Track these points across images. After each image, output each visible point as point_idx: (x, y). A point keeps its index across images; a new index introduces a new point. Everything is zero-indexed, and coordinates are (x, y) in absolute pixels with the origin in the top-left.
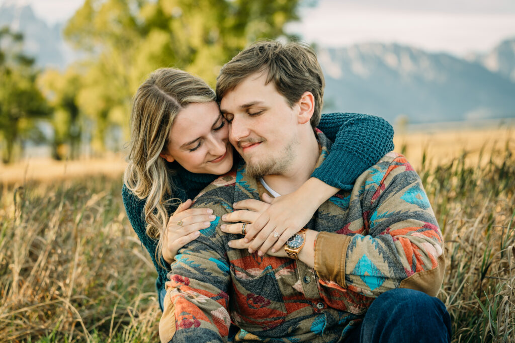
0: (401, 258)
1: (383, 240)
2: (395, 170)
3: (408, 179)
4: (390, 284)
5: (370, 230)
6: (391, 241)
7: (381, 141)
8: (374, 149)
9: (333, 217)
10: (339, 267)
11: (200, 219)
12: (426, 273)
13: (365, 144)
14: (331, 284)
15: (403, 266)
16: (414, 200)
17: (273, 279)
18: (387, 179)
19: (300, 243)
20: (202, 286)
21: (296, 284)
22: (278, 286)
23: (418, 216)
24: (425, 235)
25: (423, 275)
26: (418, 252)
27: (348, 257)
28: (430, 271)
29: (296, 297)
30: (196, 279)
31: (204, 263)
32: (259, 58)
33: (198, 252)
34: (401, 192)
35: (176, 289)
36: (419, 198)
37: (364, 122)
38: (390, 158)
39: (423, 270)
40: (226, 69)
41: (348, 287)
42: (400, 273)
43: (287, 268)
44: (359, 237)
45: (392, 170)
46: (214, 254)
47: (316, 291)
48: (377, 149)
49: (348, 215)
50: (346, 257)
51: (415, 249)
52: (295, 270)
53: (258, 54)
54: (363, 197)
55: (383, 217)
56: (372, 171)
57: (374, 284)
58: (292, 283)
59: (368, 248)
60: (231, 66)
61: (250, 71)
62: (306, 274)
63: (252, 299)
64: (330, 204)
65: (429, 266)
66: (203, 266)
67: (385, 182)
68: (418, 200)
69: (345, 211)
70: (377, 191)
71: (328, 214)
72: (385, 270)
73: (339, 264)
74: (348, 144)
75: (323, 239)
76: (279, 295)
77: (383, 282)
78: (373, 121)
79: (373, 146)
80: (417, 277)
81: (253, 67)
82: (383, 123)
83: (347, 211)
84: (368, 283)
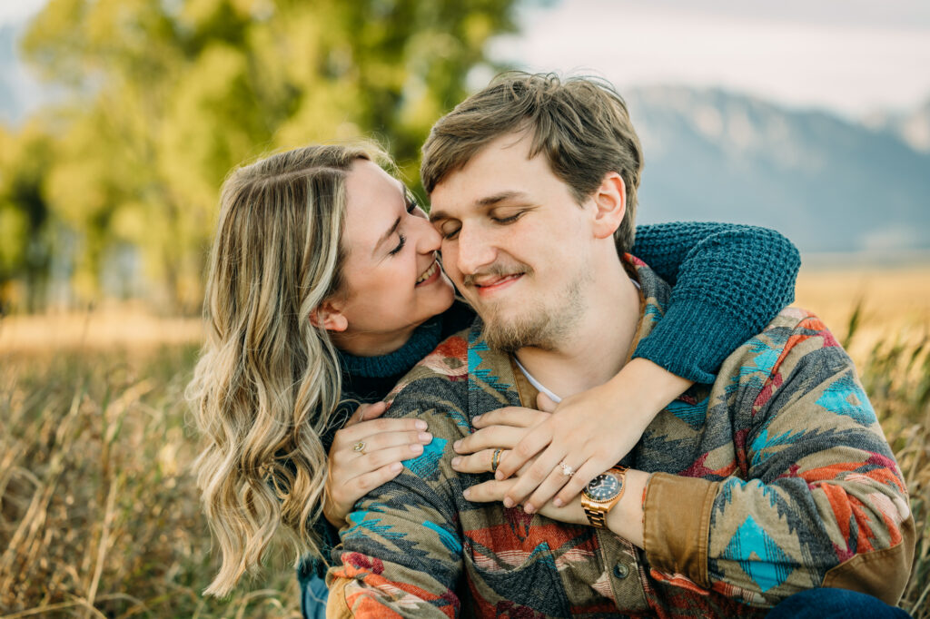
0: (825, 523)
1: (788, 487)
2: (800, 344)
3: (830, 363)
4: (803, 580)
5: (751, 470)
6: (804, 488)
7: (776, 281)
8: (761, 297)
9: (672, 443)
10: (695, 543)
11: (400, 439)
12: (878, 556)
13: (745, 288)
14: (677, 579)
15: (830, 541)
16: (845, 407)
17: (551, 571)
18: (786, 363)
19: (613, 492)
20: (409, 576)
21: (599, 581)
22: (562, 586)
23: (854, 440)
24: (873, 477)
25: (871, 560)
26: (862, 511)
27: (715, 522)
28: (886, 551)
29: (596, 608)
30: (397, 563)
31: (413, 530)
32: (516, 103)
33: (401, 507)
34: (816, 390)
35: (355, 582)
36: (855, 404)
37: (741, 242)
38: (791, 320)
39: (871, 549)
40: (447, 126)
41: (712, 585)
42: (825, 555)
43: (579, 548)
44: (736, 483)
45: (795, 344)
46: (432, 515)
47: (640, 594)
48: (768, 297)
49: (703, 436)
50: (711, 523)
51: (854, 506)
52: (595, 553)
53: (513, 97)
54: (735, 400)
55: (781, 442)
56: (755, 347)
57: (768, 579)
58: (589, 579)
59: (756, 505)
60: (458, 119)
61: (497, 129)
62: (619, 561)
63: (507, 612)
64: (667, 417)
65: (885, 540)
66: (411, 537)
67: (781, 370)
68: (852, 406)
69: (697, 430)
70: (764, 388)
71: (663, 437)
72: (793, 549)
73: (695, 538)
74: (711, 289)
75: (660, 487)
76: (564, 604)
77: (787, 574)
78: (760, 238)
79: (760, 292)
80: (860, 562)
81: (503, 123)
82: (780, 242)
83: (701, 431)
84: (756, 576)
